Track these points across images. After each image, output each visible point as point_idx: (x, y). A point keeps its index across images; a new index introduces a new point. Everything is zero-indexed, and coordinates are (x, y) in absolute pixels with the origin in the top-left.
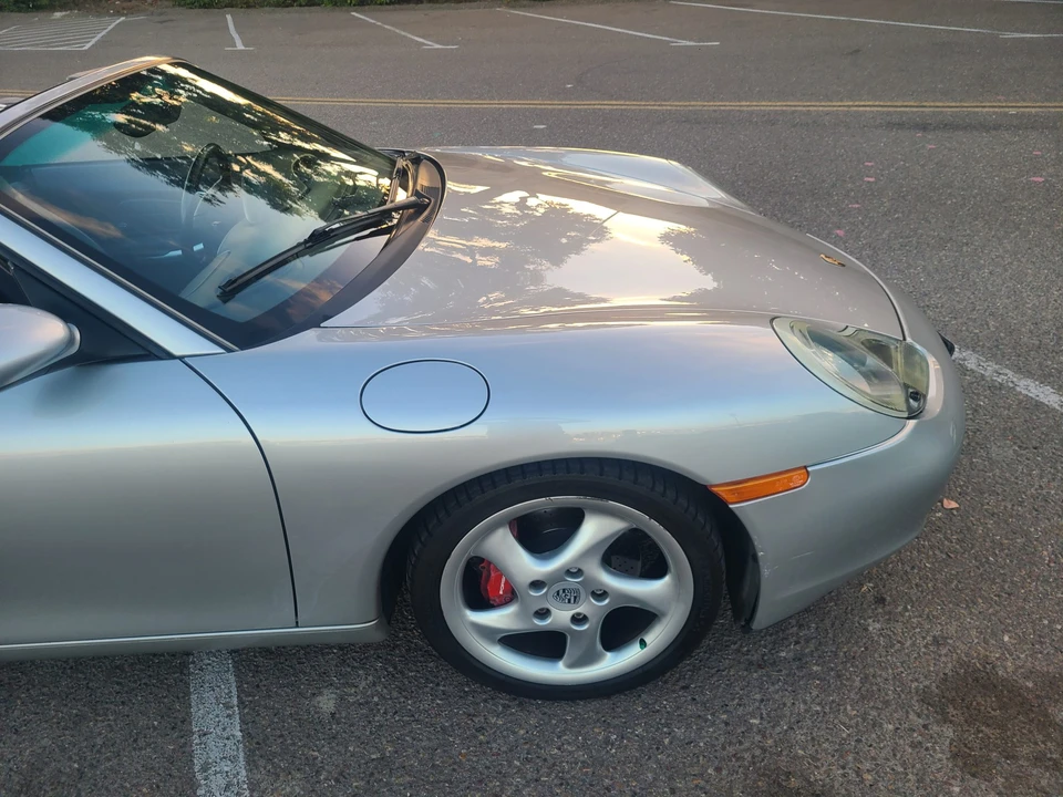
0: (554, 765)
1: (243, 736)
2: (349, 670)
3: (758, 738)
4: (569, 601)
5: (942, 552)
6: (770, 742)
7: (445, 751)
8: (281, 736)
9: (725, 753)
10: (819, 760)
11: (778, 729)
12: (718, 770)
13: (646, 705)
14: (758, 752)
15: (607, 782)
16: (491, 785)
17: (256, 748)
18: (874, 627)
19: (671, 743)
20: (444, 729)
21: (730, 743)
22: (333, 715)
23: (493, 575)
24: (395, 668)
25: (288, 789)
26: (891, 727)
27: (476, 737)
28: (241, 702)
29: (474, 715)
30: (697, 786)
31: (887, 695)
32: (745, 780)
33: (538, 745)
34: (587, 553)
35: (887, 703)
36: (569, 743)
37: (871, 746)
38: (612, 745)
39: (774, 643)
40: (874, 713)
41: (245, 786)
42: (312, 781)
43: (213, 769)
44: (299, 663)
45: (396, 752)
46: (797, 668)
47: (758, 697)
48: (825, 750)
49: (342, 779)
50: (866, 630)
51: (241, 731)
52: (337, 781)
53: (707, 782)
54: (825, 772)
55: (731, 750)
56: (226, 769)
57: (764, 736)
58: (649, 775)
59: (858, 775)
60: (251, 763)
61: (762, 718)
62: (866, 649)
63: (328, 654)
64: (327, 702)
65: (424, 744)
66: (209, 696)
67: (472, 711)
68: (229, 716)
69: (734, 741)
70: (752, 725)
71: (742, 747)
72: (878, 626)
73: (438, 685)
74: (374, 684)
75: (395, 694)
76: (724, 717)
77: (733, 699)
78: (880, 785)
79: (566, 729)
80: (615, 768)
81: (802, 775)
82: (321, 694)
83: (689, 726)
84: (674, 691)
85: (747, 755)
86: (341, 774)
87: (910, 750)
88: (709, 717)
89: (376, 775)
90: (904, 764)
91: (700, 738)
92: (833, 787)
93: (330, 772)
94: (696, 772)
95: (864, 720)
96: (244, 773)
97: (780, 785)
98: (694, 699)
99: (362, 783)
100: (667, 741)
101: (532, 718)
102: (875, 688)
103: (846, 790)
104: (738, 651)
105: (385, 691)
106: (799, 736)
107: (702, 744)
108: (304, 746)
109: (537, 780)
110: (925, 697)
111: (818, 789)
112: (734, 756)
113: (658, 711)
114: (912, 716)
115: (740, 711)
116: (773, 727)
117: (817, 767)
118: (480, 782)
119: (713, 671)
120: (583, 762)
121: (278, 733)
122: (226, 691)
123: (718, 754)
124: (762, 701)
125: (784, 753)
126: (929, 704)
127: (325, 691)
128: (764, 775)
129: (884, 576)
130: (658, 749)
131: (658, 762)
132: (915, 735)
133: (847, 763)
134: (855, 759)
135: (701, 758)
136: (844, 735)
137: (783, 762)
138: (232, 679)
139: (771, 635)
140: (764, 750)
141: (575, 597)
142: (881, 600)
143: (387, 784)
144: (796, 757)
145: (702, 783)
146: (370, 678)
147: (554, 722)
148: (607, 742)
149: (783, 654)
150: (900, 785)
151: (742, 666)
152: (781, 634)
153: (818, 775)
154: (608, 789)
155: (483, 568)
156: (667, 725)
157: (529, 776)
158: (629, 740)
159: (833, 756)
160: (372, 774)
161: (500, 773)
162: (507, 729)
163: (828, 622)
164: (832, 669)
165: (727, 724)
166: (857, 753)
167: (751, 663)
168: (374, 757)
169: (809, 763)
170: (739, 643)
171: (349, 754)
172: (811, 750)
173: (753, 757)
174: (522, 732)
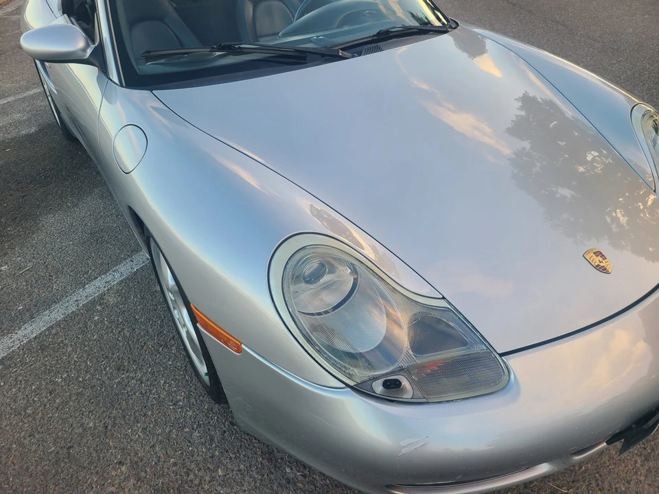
0: (154, 385)
1: (134, 272)
3: (208, 479)
6: (206, 486)
7: (148, 339)
9: (189, 463)
11: (219, 488)
12: (175, 464)
13: (210, 409)
14: (197, 482)
15: (149, 413)
16: (133, 366)
17: (129, 279)
19: (186, 432)
20: (161, 332)
21: (197, 465)
27: (160, 346)
30: (159, 457)
33: (164, 373)
36: (170, 386)
38: (175, 405)
43: (115, 273)
47: (242, 466)
51: (137, 270)
53: (164, 462)
56: (116, 277)
57: (210, 481)
58: (160, 430)
60: (121, 282)
61: (225, 475)
76: (217, 454)
77: (234, 453)
79: (178, 380)
80: (160, 412)
85: (191, 476)
88: (214, 445)
91: (195, 446)
94: (169, 453)
96: (116, 282)
98: (225, 432)
101: (180, 362)
112: (189, 470)
113: (208, 417)
115: (226, 461)
116: (220, 485)
118: (134, 361)
120: (159, 397)
123: (186, 460)
124: (240, 470)
128: (178, 491)
130: (180, 428)
131: (171, 431)
135: (180, 452)
140: (199, 485)
143: (123, 329)
145: (162, 459)
148: (177, 402)
151: (266, 449)
154: (145, 415)
156: (199, 425)
157: (143, 378)
158: (182, 411)
161: (142, 366)
162: (170, 356)
165: (212, 457)
168: (137, 317)
171: (135, 308)
173: (191, 481)
174: (170, 363)
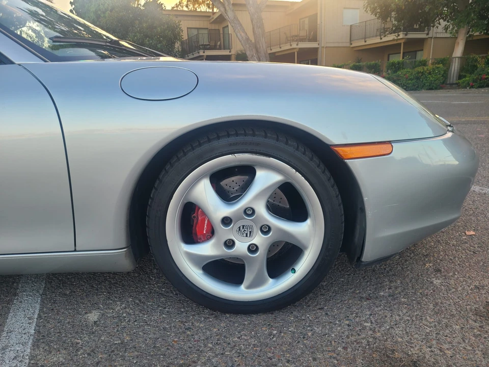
0: (235, 346)
1: (35, 333)
2: (111, 302)
3: (370, 332)
4: (247, 236)
5: (470, 251)
6: (379, 334)
7: (163, 340)
8: (60, 332)
9: (349, 340)
10: (413, 343)
11: (383, 328)
12: (345, 348)
13: (296, 317)
14: (371, 340)
15: (270, 355)
16: (191, 357)
17: (41, 339)
18: (437, 282)
19: (313, 335)
20: (165, 329)
21: (352, 335)
22: (95, 322)
23: (200, 218)
24: (140, 301)
25: (55, 359)
26: (458, 327)
27: (185, 333)
28: (40, 317)
29: (186, 322)
30: (331, 357)
31: (451, 311)
32: (364, 354)
33: (225, 336)
34: (258, 197)
35: (453, 316)
36: (246, 335)
37: (446, 336)
38: (274, 336)
39: (376, 289)
40: (445, 321)
41: (27, 357)
42: (72, 355)
43: (10, 349)
44: (81, 299)
45: (132, 340)
46: (392, 300)
47: (368, 313)
48: (417, 339)
49: (92, 354)
50: (432, 283)
51: (34, 330)
52: (89, 354)
53: (338, 354)
54: (418, 349)
55: (353, 339)
56: (18, 349)
57: (374, 331)
58: (298, 351)
59: (441, 350)
60: (36, 345)
61: (372, 323)
62: (434, 291)
63: (100, 295)
64: (93, 316)
65: (150, 336)
66: (21, 314)
67: (185, 320)
68: (30, 323)
69: (355, 334)
70: (366, 327)
71: (360, 337)
72: (439, 281)
73: (165, 308)
74: (125, 308)
75: (137, 313)
76: (347, 322)
77: (352, 314)
78: (458, 356)
79: (244, 328)
80: (275, 348)
81: (403, 351)
82: (91, 312)
83: (324, 327)
84: (314, 310)
85: (364, 341)
86: (93, 351)
87: (474, 339)
88: (337, 322)
89: (116, 352)
90: (471, 345)
91: (332, 332)
92: (425, 357)
93: (86, 350)
94: (330, 350)
95: (439, 323)
96: (29, 350)
97: (388, 357)
98: (327, 314)
99: (105, 356)
100: (310, 334)
101: (223, 323)
102: (443, 309)
103: (434, 359)
104: (353, 292)
105: (131, 311)
106: (397, 331)
107: (333, 335)
108: (73, 337)
109: (222, 354)
110: (477, 313)
111: (415, 358)
112: (355, 341)
113: (304, 319)
114: (470, 322)
115: (357, 319)
116: (380, 327)
117: (411, 347)
118: (184, 355)
119: (339, 301)
120: (254, 345)
121: (58, 331)
122: (32, 312)
123: (344, 341)
124: (371, 315)
125: (389, 340)
126: (480, 316)
127: (94, 312)
128: (376, 351)
129: (438, 261)
130: (304, 338)
131: (304, 344)
132: (475, 331)
133: (433, 345)
134: (437, 343)
135: (333, 342)
136: (428, 331)
137: (389, 344)
138: (38, 306)
139: (373, 285)
140: (375, 338)
141: (250, 232)
142: (439, 271)
143: (122, 356)
144: (396, 342)
145: (335, 355)
146: (124, 305)
147: (236, 325)
148: (270, 334)
149: (382, 294)
150: (472, 356)
151: (357, 299)
152: (379, 285)
153: (414, 351)
154: (270, 358)
155: (194, 217)
156: (310, 326)
157: (217, 353)
158: (285, 333)
159: (422, 342)
160: (113, 351)
161: (198, 350)
162: (206, 329)
163: (407, 280)
164: (414, 300)
165: (349, 325)
166: (438, 340)
167: (362, 298)
168: (116, 342)
169: (406, 345)
170: (354, 289)
171: (100, 341)
172: (406, 338)
173: (368, 342)
174: (215, 330)
